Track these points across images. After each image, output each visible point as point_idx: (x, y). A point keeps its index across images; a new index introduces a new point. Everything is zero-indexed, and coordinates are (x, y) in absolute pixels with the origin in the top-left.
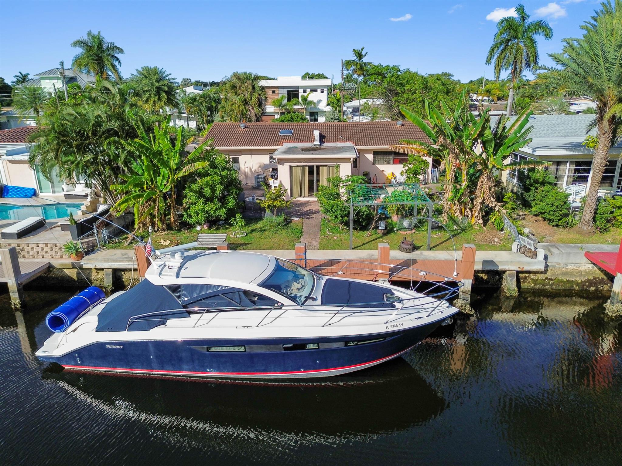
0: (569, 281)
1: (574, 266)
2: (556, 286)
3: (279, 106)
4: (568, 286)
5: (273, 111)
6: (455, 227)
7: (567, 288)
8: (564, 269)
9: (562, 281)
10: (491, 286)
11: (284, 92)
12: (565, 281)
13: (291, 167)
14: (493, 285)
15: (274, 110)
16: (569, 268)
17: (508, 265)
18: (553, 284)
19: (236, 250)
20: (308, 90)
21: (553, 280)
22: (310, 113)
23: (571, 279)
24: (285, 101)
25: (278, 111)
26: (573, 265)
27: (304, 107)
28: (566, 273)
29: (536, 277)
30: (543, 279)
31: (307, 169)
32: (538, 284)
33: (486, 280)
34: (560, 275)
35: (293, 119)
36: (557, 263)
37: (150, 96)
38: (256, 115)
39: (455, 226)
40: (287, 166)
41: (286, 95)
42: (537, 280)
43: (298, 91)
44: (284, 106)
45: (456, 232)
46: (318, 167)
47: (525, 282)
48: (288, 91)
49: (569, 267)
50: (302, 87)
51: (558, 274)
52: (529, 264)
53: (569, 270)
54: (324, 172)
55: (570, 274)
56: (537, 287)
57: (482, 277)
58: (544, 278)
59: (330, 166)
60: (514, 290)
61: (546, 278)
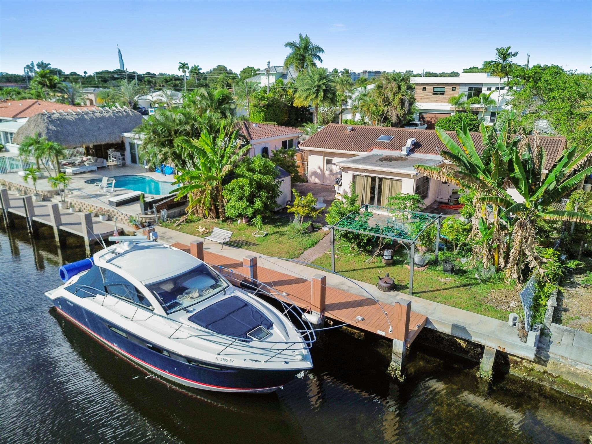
0: (577, 387)
1: (589, 369)
2: (558, 387)
3: (455, 104)
4: (575, 393)
5: (449, 109)
6: (476, 276)
7: (574, 395)
8: (572, 368)
9: (566, 383)
10: (470, 358)
11: (465, 90)
12: (572, 384)
13: (354, 176)
14: (472, 357)
15: (451, 108)
16: (580, 369)
17: (485, 339)
18: (553, 382)
19: (241, 247)
20: (493, 88)
21: (553, 377)
22: (492, 113)
23: (581, 385)
24: (465, 99)
25: (454, 109)
26: (586, 366)
27: (483, 106)
28: (575, 375)
29: (531, 366)
30: (539, 372)
31: (369, 179)
32: (534, 376)
33: (464, 349)
34: (565, 373)
35: (461, 119)
36: (563, 357)
37: (309, 94)
38: (397, 116)
39: (476, 274)
40: (350, 174)
41: (467, 93)
42: (532, 370)
43: (481, 89)
44: (461, 104)
45: (473, 281)
46: (381, 179)
47: (515, 368)
48: (470, 90)
49: (580, 367)
50: (486, 84)
51: (562, 372)
52: (513, 346)
53: (578, 371)
54: (386, 185)
55: (581, 378)
56: (530, 379)
57: (460, 344)
58: (542, 371)
59: (392, 180)
60: (487, 372)
61: (545, 372)
